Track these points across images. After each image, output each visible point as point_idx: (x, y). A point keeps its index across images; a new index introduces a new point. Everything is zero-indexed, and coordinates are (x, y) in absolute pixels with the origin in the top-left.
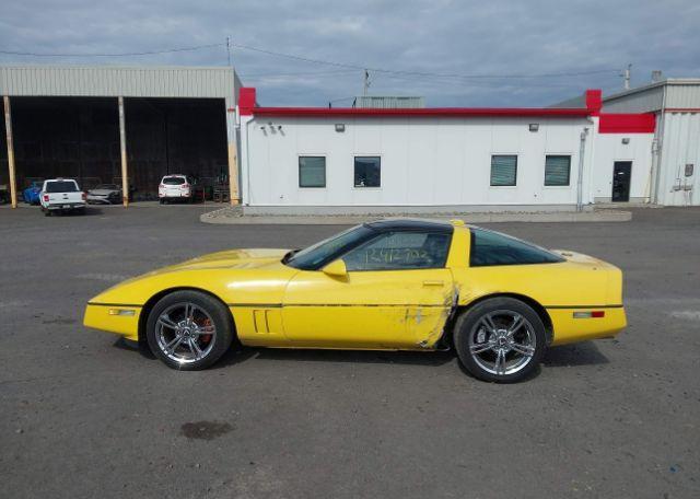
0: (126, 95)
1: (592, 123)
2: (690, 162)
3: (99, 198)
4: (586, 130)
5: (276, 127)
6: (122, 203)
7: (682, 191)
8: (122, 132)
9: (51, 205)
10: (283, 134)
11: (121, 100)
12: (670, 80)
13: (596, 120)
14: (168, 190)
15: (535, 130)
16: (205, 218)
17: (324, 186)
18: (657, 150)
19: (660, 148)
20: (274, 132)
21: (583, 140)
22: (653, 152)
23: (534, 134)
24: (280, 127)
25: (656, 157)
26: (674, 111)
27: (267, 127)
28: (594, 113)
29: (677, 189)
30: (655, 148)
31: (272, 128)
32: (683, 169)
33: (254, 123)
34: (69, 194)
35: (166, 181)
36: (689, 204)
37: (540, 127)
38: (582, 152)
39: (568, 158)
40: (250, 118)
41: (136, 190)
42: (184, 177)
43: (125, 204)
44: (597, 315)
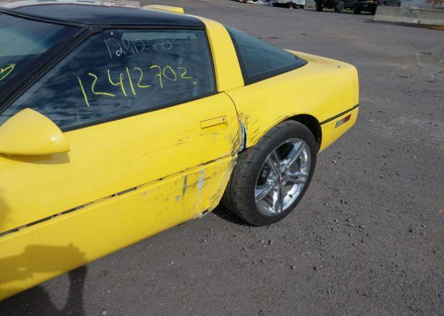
44: (347, 119)
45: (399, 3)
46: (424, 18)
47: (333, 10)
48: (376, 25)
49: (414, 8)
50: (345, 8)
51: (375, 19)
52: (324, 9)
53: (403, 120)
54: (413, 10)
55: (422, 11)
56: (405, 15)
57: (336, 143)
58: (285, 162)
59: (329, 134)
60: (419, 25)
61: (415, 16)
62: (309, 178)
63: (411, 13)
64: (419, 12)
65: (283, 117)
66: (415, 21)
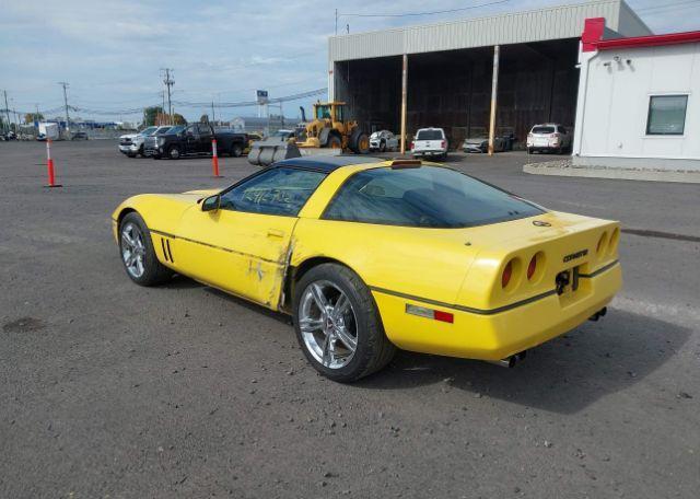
0: (502, 43)
3: (474, 146)
5: (624, 61)
6: (487, 152)
8: (495, 81)
9: (416, 152)
10: (633, 69)
11: (497, 49)
14: (537, 140)
16: (527, 168)
17: (682, 134)
20: (621, 67)
24: (629, 62)
27: (614, 63)
31: (619, 63)
33: (598, 59)
34: (432, 142)
35: (536, 131)
40: (594, 53)
41: (516, 140)
42: (555, 126)
43: (490, 153)
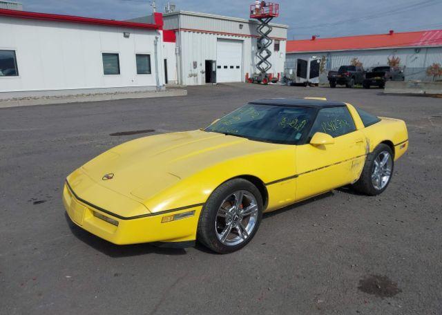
1: (159, 34)
2: (195, 60)
4: (157, 38)
7: (193, 77)
12: (182, 11)
13: (161, 32)
15: (128, 37)
18: (179, 53)
19: (180, 51)
21: (156, 45)
22: (176, 54)
23: (126, 39)
25: (178, 57)
26: (185, 30)
28: (160, 28)
29: (191, 76)
30: (177, 52)
32: (192, 64)
36: (196, 84)
37: (131, 35)
38: (156, 53)
39: (149, 56)
44: (404, 146)
45: (403, 78)
46: (429, 88)
47: (345, 86)
48: (388, 97)
49: (418, 81)
50: (355, 84)
51: (385, 92)
52: (337, 86)
53: (430, 157)
54: (417, 83)
55: (426, 83)
56: (411, 87)
57: (402, 157)
58: (381, 163)
59: (399, 152)
60: (425, 95)
61: (420, 88)
62: (392, 172)
63: (416, 85)
64: (423, 84)
65: (381, 141)
66: (421, 92)
